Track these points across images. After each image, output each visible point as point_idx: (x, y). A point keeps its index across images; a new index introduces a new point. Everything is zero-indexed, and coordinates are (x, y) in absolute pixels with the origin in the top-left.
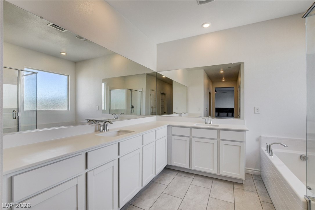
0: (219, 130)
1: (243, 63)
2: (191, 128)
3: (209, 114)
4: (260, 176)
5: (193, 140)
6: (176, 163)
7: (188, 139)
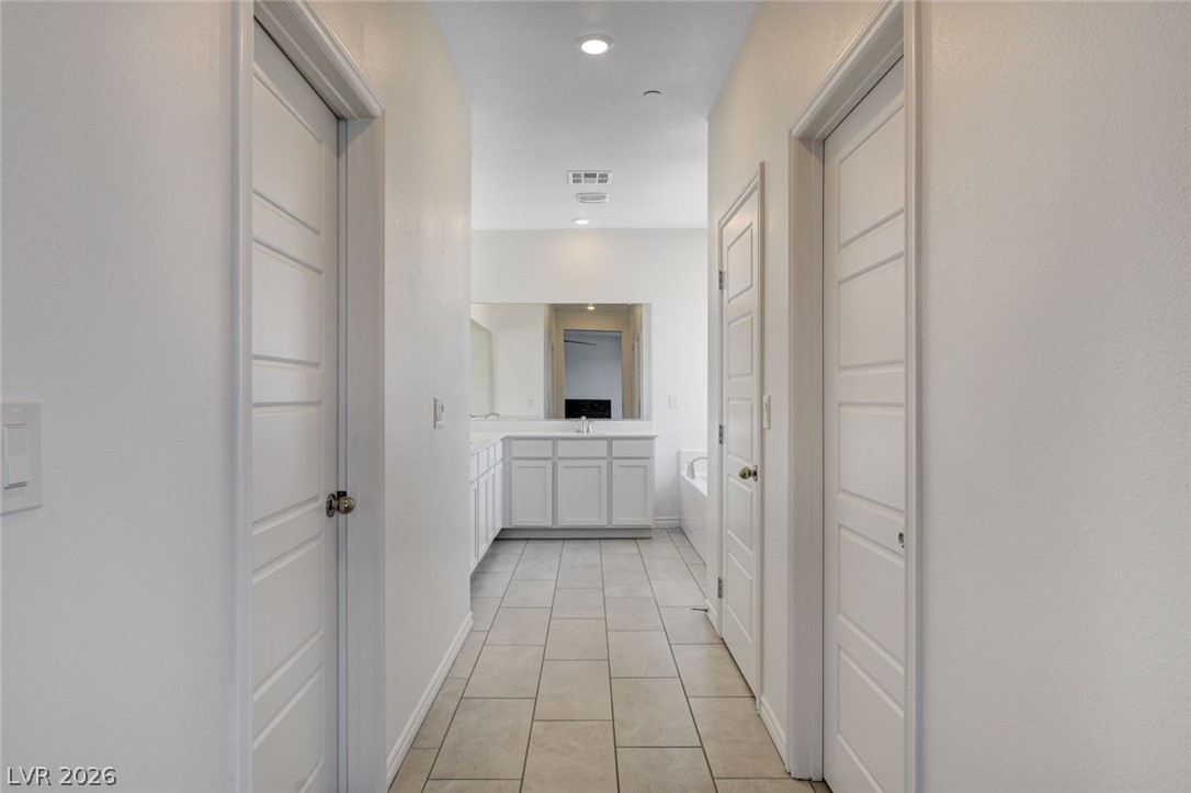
0: (610, 440)
1: (649, 305)
2: (555, 440)
3: (551, 415)
4: (680, 528)
5: (560, 464)
6: (521, 520)
7: (549, 464)
